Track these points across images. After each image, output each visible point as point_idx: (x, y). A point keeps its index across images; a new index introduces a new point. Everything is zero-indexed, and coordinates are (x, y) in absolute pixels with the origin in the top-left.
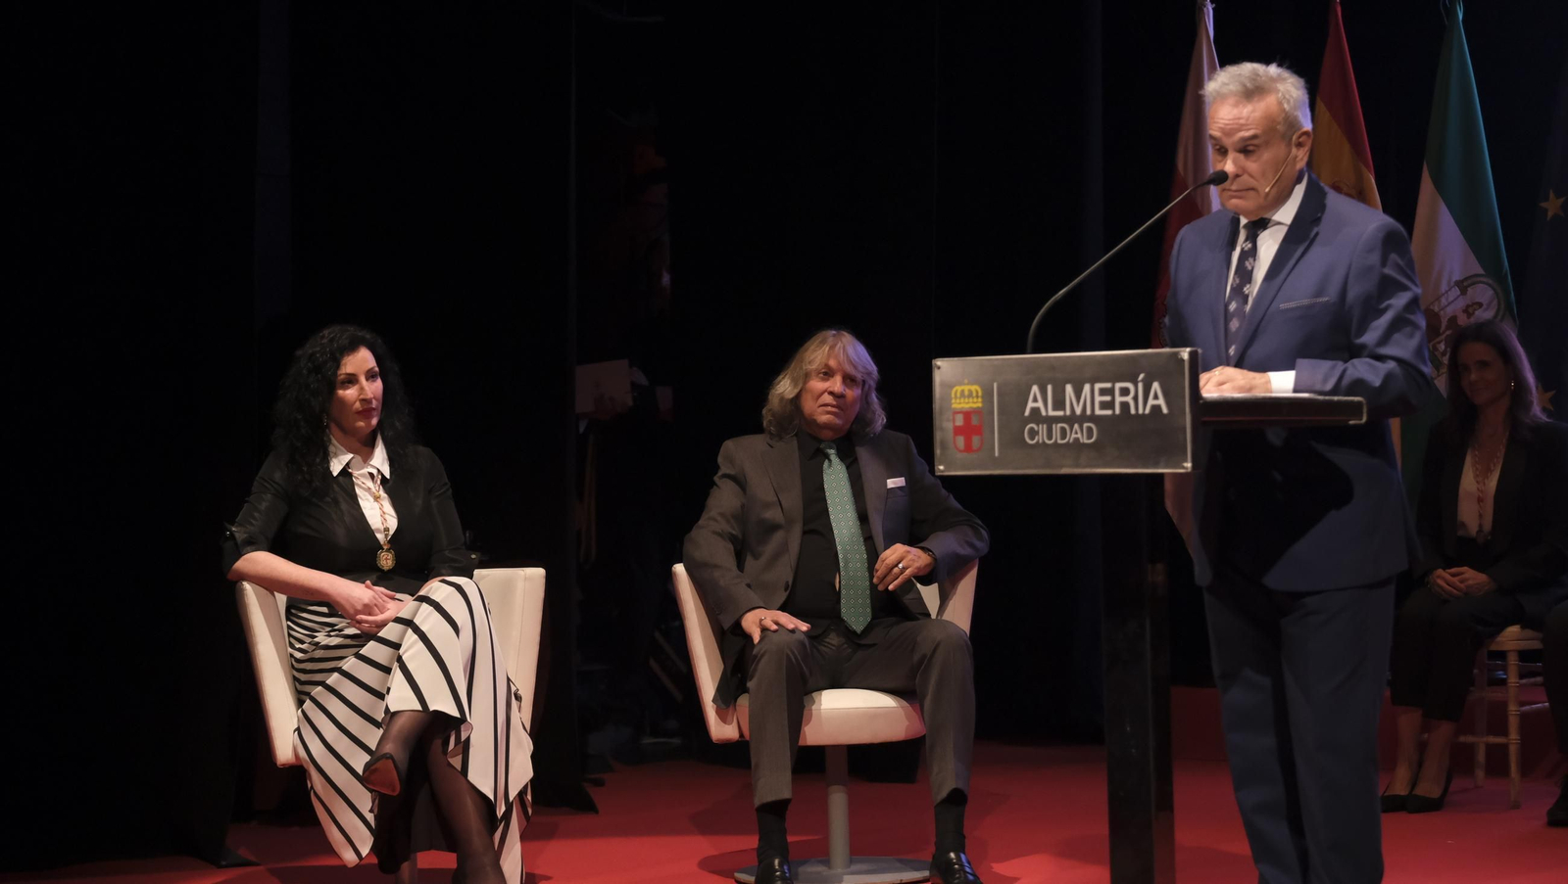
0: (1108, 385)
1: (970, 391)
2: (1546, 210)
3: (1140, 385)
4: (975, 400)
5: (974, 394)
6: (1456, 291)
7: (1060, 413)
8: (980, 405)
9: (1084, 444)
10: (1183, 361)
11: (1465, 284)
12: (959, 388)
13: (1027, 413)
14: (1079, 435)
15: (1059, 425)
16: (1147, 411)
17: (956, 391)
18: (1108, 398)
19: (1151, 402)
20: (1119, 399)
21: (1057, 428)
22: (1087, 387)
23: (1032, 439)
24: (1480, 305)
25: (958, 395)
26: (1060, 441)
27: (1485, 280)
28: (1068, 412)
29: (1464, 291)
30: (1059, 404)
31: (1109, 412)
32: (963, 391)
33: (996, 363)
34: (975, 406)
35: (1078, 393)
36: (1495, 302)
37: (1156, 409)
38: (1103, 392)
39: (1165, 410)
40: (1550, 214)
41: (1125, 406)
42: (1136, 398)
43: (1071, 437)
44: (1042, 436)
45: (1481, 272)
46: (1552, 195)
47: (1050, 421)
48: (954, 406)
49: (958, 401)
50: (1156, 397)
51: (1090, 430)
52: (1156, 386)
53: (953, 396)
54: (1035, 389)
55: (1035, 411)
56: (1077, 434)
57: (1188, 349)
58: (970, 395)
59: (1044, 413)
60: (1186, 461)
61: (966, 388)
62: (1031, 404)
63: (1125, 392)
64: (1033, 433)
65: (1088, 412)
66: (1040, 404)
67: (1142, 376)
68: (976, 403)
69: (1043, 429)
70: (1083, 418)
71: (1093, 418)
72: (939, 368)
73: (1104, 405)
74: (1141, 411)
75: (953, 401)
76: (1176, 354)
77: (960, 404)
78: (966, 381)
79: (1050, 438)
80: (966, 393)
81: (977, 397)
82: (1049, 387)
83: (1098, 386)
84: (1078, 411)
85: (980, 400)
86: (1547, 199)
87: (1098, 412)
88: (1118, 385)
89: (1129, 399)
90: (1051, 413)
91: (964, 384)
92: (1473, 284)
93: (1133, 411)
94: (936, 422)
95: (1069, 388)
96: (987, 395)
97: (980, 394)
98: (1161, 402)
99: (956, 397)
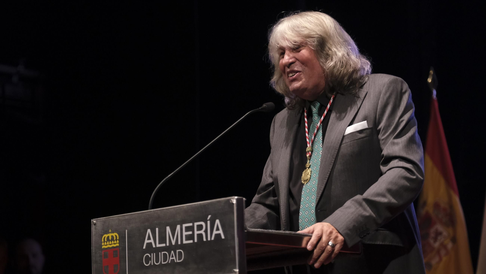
0: (191, 224)
1: (112, 236)
3: (209, 222)
4: (115, 242)
5: (115, 239)
7: (164, 245)
8: (118, 245)
9: (177, 263)
10: (233, 204)
12: (106, 236)
13: (144, 247)
14: (174, 258)
15: (163, 253)
16: (213, 239)
17: (105, 237)
18: (190, 233)
19: (215, 232)
20: (196, 232)
21: (161, 254)
22: (178, 227)
23: (147, 263)
25: (106, 240)
26: (163, 263)
28: (168, 244)
30: (163, 239)
31: (191, 241)
32: (108, 237)
33: (127, 217)
34: (115, 246)
35: (173, 231)
37: (218, 236)
38: (188, 229)
39: (223, 237)
41: (200, 236)
42: (206, 231)
43: (169, 260)
44: (153, 262)
47: (158, 250)
48: (103, 247)
49: (105, 244)
50: (218, 229)
51: (180, 253)
52: (217, 222)
53: (103, 241)
54: (149, 231)
55: (149, 245)
56: (173, 257)
57: (236, 197)
58: (113, 239)
59: (154, 246)
60: (235, 268)
61: (110, 235)
62: (147, 241)
63: (200, 228)
64: (148, 259)
65: (179, 243)
66: (152, 241)
67: (209, 216)
68: (116, 244)
69: (153, 256)
70: (177, 246)
71: (183, 246)
72: (95, 224)
73: (189, 237)
74: (209, 239)
75: (103, 244)
76: (229, 200)
77: (106, 245)
78: (110, 231)
79: (157, 262)
80: (110, 238)
81: (116, 240)
82: (157, 229)
83: (184, 226)
84: (173, 243)
85: (118, 242)
87: (185, 242)
88: (196, 224)
89: (202, 232)
90: (158, 245)
91: (109, 233)
93: (205, 240)
94: (93, 259)
95: (168, 229)
96: (122, 239)
97: (118, 238)
98: (221, 232)
99: (104, 242)
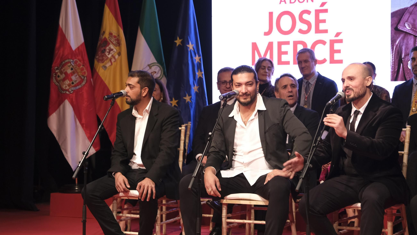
2: (176, 43)
6: (148, 68)
11: (151, 65)
24: (155, 72)
27: (156, 64)
29: (150, 68)
36: (160, 71)
40: (177, 45)
45: (156, 61)
46: (178, 38)
86: (176, 39)
92: (153, 65)
